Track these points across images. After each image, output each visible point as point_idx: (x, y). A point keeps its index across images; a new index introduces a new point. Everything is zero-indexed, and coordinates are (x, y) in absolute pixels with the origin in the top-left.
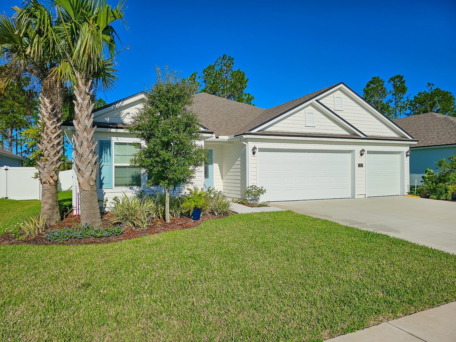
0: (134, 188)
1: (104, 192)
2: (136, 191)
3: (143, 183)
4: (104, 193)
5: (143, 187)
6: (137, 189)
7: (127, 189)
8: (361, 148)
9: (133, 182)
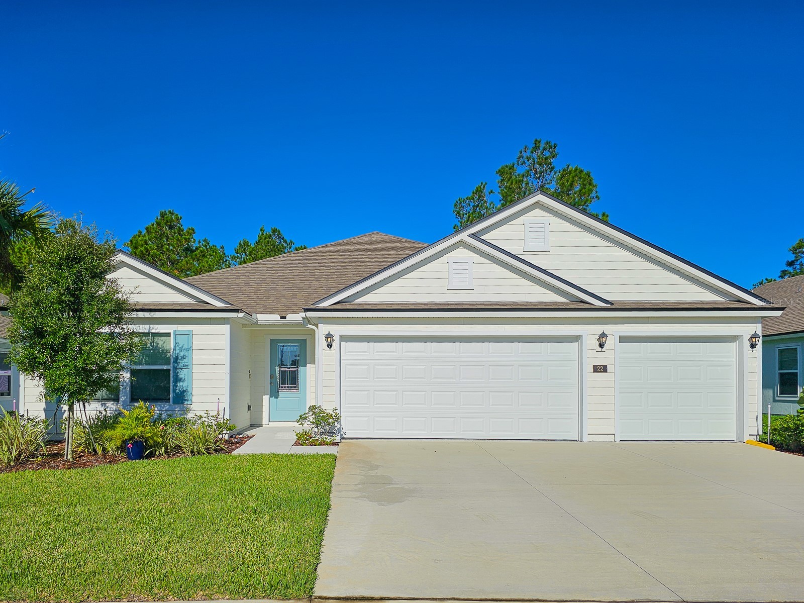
0: (107, 405)
1: (63, 409)
2: (112, 409)
3: (123, 397)
4: (63, 411)
5: (122, 403)
6: (112, 406)
7: (97, 406)
8: (598, 329)
9: (110, 396)
